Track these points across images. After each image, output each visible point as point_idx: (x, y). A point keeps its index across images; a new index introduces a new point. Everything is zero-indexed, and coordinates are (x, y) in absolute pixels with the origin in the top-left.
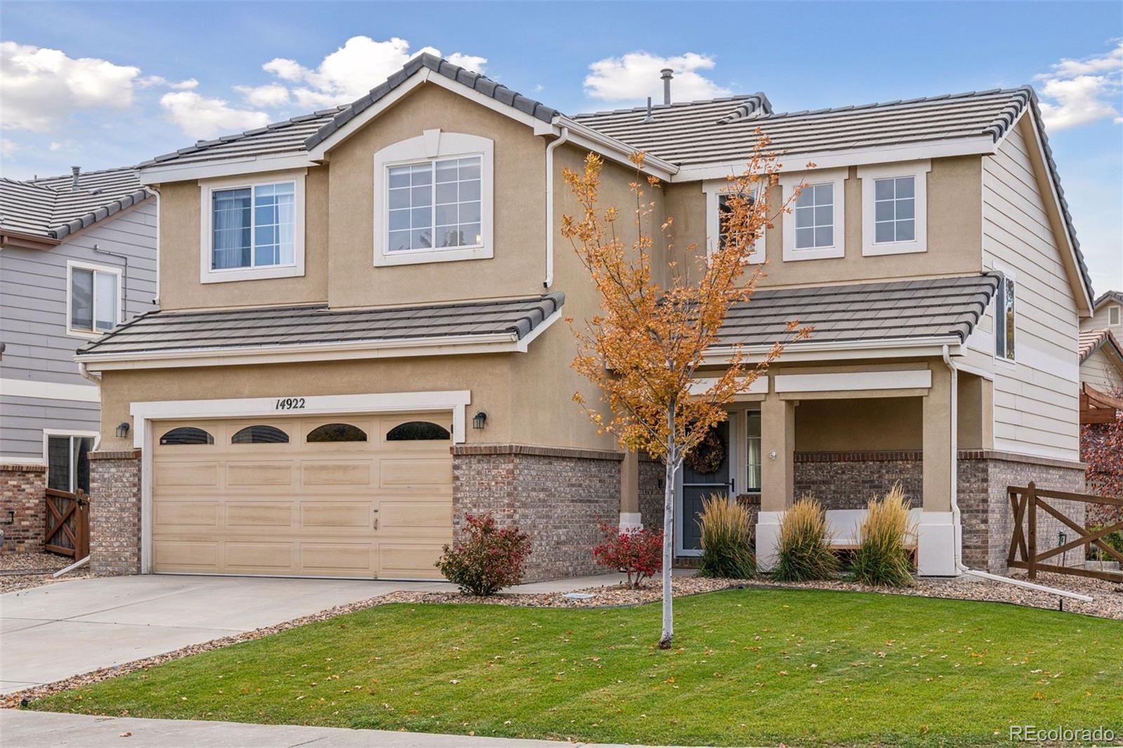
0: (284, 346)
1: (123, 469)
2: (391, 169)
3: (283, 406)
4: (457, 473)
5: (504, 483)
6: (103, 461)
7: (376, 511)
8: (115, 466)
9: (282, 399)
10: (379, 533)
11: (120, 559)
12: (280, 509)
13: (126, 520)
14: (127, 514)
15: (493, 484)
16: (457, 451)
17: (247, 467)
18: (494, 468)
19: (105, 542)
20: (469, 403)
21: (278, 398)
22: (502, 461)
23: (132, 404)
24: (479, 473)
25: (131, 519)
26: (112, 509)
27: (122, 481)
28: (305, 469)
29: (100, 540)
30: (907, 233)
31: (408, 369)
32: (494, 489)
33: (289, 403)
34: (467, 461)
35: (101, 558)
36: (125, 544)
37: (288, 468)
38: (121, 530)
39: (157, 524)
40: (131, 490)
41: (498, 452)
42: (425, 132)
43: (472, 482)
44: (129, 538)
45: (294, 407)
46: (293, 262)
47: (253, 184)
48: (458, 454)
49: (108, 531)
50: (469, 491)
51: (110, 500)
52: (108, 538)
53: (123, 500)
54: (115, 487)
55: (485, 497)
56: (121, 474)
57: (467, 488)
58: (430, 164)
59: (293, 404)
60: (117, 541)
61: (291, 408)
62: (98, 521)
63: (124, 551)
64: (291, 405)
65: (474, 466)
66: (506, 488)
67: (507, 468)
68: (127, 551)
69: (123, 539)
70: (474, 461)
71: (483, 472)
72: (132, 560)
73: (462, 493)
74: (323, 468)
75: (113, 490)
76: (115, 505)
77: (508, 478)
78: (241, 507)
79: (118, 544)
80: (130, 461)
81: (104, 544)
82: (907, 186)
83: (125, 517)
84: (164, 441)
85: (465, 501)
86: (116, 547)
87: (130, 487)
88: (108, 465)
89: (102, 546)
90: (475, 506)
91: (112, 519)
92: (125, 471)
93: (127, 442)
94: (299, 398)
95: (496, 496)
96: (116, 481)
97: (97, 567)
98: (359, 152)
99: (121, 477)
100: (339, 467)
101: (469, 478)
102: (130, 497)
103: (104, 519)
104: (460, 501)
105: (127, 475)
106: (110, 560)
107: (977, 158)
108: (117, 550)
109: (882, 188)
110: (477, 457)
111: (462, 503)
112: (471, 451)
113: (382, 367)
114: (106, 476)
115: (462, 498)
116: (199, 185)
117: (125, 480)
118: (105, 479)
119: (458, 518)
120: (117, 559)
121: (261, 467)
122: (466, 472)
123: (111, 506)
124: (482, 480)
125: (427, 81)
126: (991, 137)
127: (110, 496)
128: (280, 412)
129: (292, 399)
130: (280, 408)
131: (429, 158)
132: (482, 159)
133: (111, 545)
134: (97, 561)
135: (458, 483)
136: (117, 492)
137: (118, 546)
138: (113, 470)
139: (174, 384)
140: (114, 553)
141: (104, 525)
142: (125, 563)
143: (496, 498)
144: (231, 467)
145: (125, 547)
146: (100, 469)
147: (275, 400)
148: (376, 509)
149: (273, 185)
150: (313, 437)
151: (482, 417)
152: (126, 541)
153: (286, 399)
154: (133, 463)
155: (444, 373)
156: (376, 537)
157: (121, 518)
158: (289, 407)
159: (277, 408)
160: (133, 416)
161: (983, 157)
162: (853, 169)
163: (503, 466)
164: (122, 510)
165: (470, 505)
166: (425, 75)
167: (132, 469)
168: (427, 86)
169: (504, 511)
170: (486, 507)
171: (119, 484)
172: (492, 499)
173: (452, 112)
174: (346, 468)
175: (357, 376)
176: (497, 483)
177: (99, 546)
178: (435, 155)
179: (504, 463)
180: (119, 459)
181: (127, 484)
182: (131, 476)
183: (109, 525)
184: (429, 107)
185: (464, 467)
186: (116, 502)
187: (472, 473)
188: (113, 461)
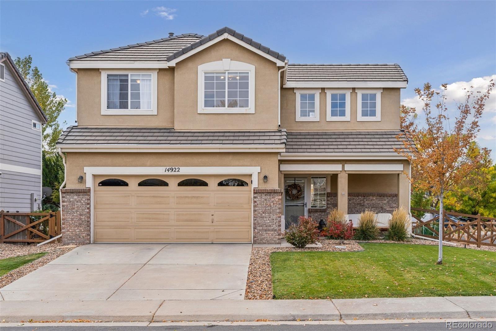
0: (172, 145)
1: (81, 197)
2: (205, 73)
3: (168, 171)
4: (255, 200)
5: (277, 204)
6: (70, 193)
7: (212, 215)
8: (76, 195)
9: (168, 168)
10: (214, 224)
11: (80, 237)
12: (164, 214)
13: (83, 219)
14: (84, 217)
15: (272, 204)
16: (257, 191)
17: (147, 197)
18: (272, 198)
19: (71, 230)
20: (260, 172)
21: (166, 167)
22: (276, 195)
23: (85, 168)
24: (266, 200)
25: (86, 219)
26: (75, 215)
27: (81, 202)
28: (177, 198)
29: (68, 228)
30: (373, 114)
31: (230, 158)
32: (272, 206)
33: (172, 169)
34: (260, 195)
35: (68, 237)
36: (83, 230)
37: (168, 197)
38: (80, 224)
39: (97, 221)
40: (86, 207)
41: (275, 192)
42: (223, 59)
43: (262, 203)
44: (85, 228)
45: (174, 171)
46: (151, 109)
47: (130, 73)
48: (256, 192)
49: (73, 224)
50: (261, 207)
51: (74, 211)
52: (73, 228)
53: (81, 210)
54: (77, 205)
55: (268, 209)
56: (80, 199)
57: (260, 206)
58: (225, 73)
59: (174, 170)
60: (78, 229)
61: (173, 172)
62: (67, 220)
63: (82, 233)
64: (173, 170)
65: (263, 197)
66: (278, 206)
67: (279, 198)
68: (83, 234)
69: (81, 228)
70: (263, 195)
71: (268, 199)
72: (86, 238)
73: (258, 208)
74: (186, 197)
75: (76, 206)
76: (77, 213)
77: (279, 202)
78: (143, 214)
79: (78, 230)
80: (85, 193)
81: (70, 230)
82: (373, 97)
83: (82, 218)
84: (101, 185)
85: (259, 211)
86: (78, 232)
87: (86, 205)
88: (72, 195)
89: (69, 231)
90: (264, 213)
91: (75, 219)
92: (83, 198)
93: (82, 185)
94: (177, 168)
95: (273, 209)
96: (77, 202)
97: (66, 241)
98: (190, 65)
99: (80, 200)
100: (194, 197)
101: (261, 202)
102: (86, 209)
103: (70, 219)
104: (257, 211)
105: (84, 199)
106: (74, 237)
107: (399, 89)
108: (78, 233)
109: (364, 97)
110: (265, 194)
111: (258, 212)
112: (263, 191)
113: (218, 156)
114: (71, 200)
115: (258, 210)
116: (100, 71)
117: (83, 202)
118: (71, 201)
119: (256, 218)
120: (78, 237)
121: (154, 197)
122: (260, 199)
123: (75, 214)
124: (267, 202)
125: (227, 38)
126: (406, 82)
127: (73, 209)
128: (167, 173)
129: (173, 168)
130: (167, 171)
131: (225, 70)
132: (249, 73)
133: (75, 230)
134: (66, 238)
135: (256, 204)
136: (78, 207)
137: (79, 231)
138: (76, 197)
139: (109, 160)
140: (76, 234)
141: (70, 222)
142: (83, 239)
143: (274, 210)
144: (138, 196)
145: (83, 232)
146: (68, 197)
147: (164, 168)
148: (213, 214)
149: (140, 75)
150: (181, 184)
151: (265, 177)
152: (83, 229)
153: (170, 168)
154: (87, 194)
155: (248, 159)
156: (212, 226)
157: (81, 219)
158: (171, 171)
159: (165, 171)
160: (85, 173)
161: (401, 89)
162: (354, 89)
163: (277, 197)
164: (81, 215)
165: (261, 213)
166: (226, 36)
167: (87, 197)
168: (226, 41)
169: (277, 215)
170: (269, 213)
171: (79, 204)
172: (271, 210)
173: (236, 52)
174: (198, 197)
175: (205, 159)
176: (274, 204)
177: (67, 231)
178: (228, 69)
179: (277, 196)
180: (80, 192)
181: (84, 204)
182: (86, 200)
183: (74, 222)
184: (225, 50)
185: (259, 197)
186: (77, 211)
187: (262, 200)
188: (75, 193)
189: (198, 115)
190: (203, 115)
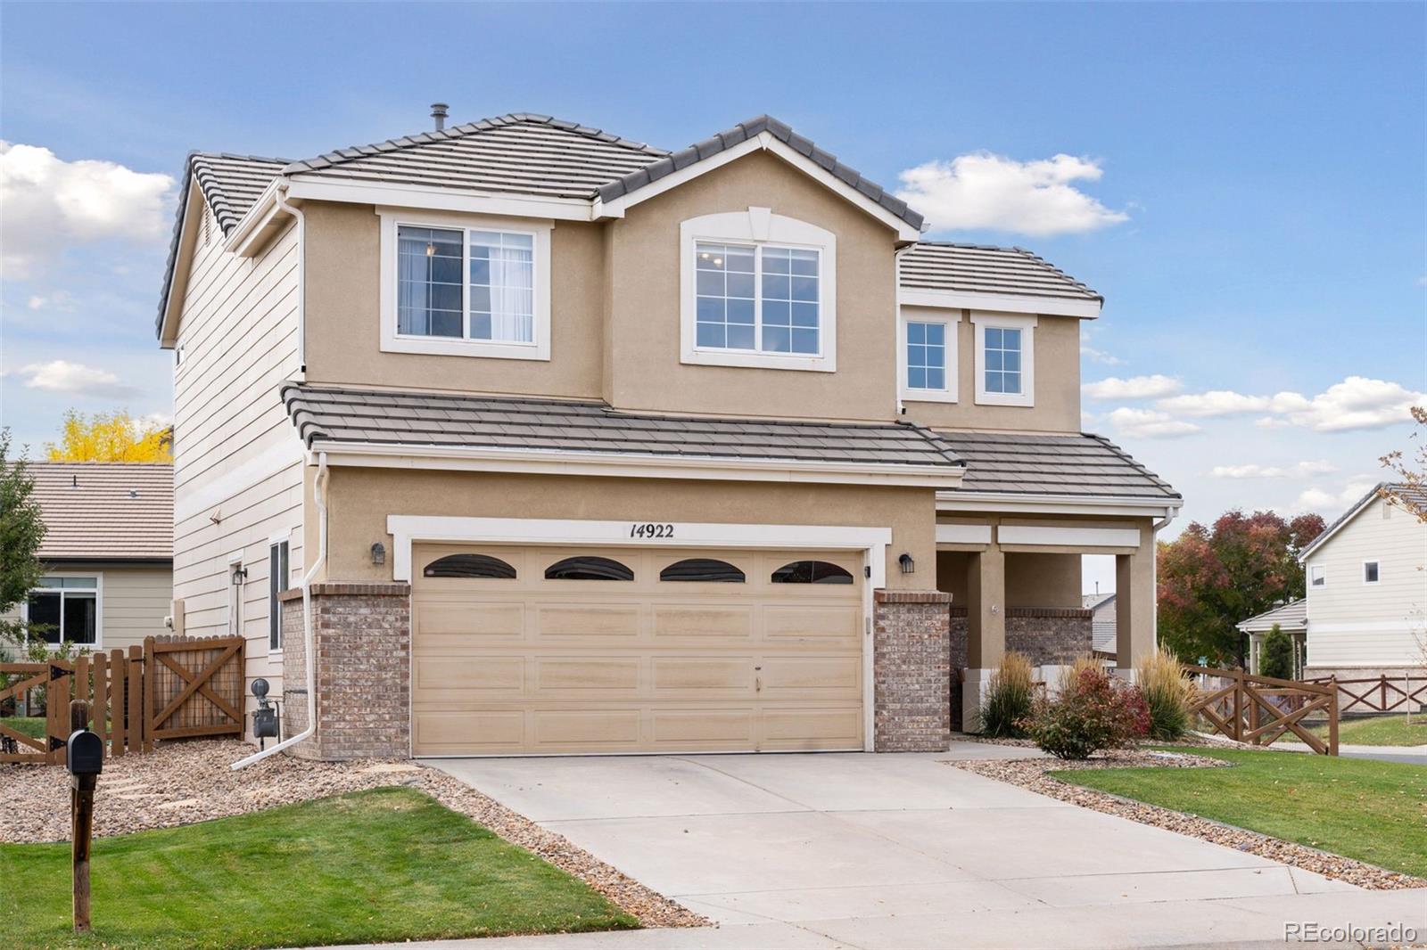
1: (383, 610)
2: (700, 245)
3: (641, 533)
4: (882, 623)
5: (938, 636)
6: (345, 598)
7: (758, 669)
8: (368, 605)
9: (639, 525)
10: (762, 694)
11: (377, 739)
12: (621, 666)
13: (389, 682)
14: (390, 674)
15: (926, 636)
16: (889, 599)
17: (570, 611)
18: (927, 619)
19: (350, 715)
20: (890, 543)
21: (634, 523)
22: (936, 611)
23: (389, 517)
24: (909, 624)
25: (398, 681)
26: (361, 667)
27: (381, 627)
28: (658, 615)
29: (341, 712)
30: (1013, 385)
31: (810, 498)
32: (927, 642)
33: (650, 529)
34: (895, 610)
35: (341, 738)
36: (387, 717)
37: (633, 613)
38: (379, 697)
39: (419, 688)
40: (397, 641)
41: (936, 601)
42: (751, 208)
43: (901, 634)
44: (394, 708)
45: (658, 536)
46: (531, 340)
47: (468, 228)
48: (880, 599)
49: (355, 698)
50: (897, 645)
51: (359, 654)
52: (356, 709)
53: (382, 653)
54: (369, 635)
55: (917, 652)
56: (380, 617)
57: (895, 642)
58: (753, 249)
59: (657, 532)
60: (371, 713)
61: (654, 536)
62: (336, 685)
63: (385, 727)
64: (653, 532)
65: (902, 617)
66: (940, 641)
67: (942, 619)
68: (389, 727)
69: (383, 710)
70: (903, 610)
71: (914, 623)
72: (399, 740)
73: (889, 647)
74: (684, 614)
75: (365, 639)
76: (368, 661)
77: (943, 630)
78: (561, 664)
79: (373, 717)
80: (394, 599)
81: (347, 718)
82: (1013, 337)
83: (386, 679)
84: (430, 572)
85: (893, 656)
86: (371, 722)
87: (397, 635)
88: (354, 603)
89: (344, 720)
90: (904, 662)
91: (363, 681)
92: (387, 613)
93: (380, 572)
94: (665, 525)
95: (929, 650)
96: (370, 626)
97: (334, 752)
98: (657, 216)
99: (379, 620)
100: (707, 614)
101: (898, 629)
102: (397, 649)
103: (348, 682)
104: (887, 656)
105: (391, 618)
106: (359, 740)
107: (1074, 320)
108: (372, 725)
109: (991, 335)
110: (907, 606)
111: (889, 659)
112: (911, 599)
113: (777, 492)
114: (351, 619)
115: (889, 653)
116: (377, 213)
117: (387, 626)
118: (350, 624)
119: (884, 676)
120: (372, 738)
121: (592, 612)
122: (894, 623)
123: (362, 664)
124: (913, 632)
125: (767, 149)
127: (357, 648)
128: (637, 541)
129: (655, 525)
130: (637, 535)
131: (756, 241)
132: (820, 255)
133: (362, 718)
134: (335, 742)
135: (884, 635)
136: (372, 642)
137: (374, 721)
138: (364, 611)
139: (464, 494)
140: (367, 730)
141: (348, 690)
142: (388, 745)
143: (930, 653)
144: (545, 610)
145: (388, 722)
146: (340, 610)
147: (630, 525)
148: (758, 666)
149: (499, 234)
150: (669, 574)
151: (904, 559)
152: (389, 713)
153: (646, 524)
154: (401, 601)
155: (856, 506)
156: (758, 700)
157: (380, 681)
158: (650, 534)
159: (632, 535)
160: (392, 535)
161: (1081, 320)
162: (966, 313)
163: (938, 617)
164: (381, 668)
165: (898, 661)
166: (765, 141)
167: (400, 610)
168: (762, 154)
169: (939, 667)
170: (918, 663)
171: (376, 632)
172: (925, 654)
173: (783, 189)
174: (716, 615)
175: (741, 501)
176: (930, 636)
177: (337, 721)
178: (765, 239)
179: (939, 613)
180: (379, 595)
181: (391, 632)
182: (397, 620)
183: (358, 691)
184: (761, 180)
185: (891, 617)
186: (369, 656)
187: (901, 624)
188: (364, 598)
189: (681, 367)
190: (694, 368)
